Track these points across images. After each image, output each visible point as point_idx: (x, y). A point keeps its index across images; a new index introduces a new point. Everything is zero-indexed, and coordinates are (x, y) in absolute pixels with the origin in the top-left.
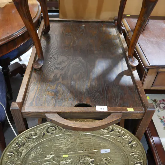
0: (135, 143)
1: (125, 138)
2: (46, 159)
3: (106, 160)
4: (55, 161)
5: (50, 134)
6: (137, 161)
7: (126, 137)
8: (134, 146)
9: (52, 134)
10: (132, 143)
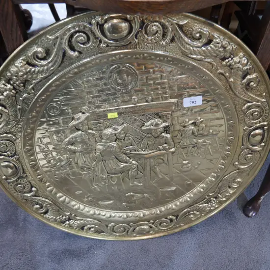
0: (254, 76)
1: (235, 63)
2: (74, 123)
3: (194, 124)
4: (92, 130)
5: (76, 53)
6: (256, 123)
7: (236, 59)
8: (252, 83)
9: (80, 53)
10: (249, 77)
